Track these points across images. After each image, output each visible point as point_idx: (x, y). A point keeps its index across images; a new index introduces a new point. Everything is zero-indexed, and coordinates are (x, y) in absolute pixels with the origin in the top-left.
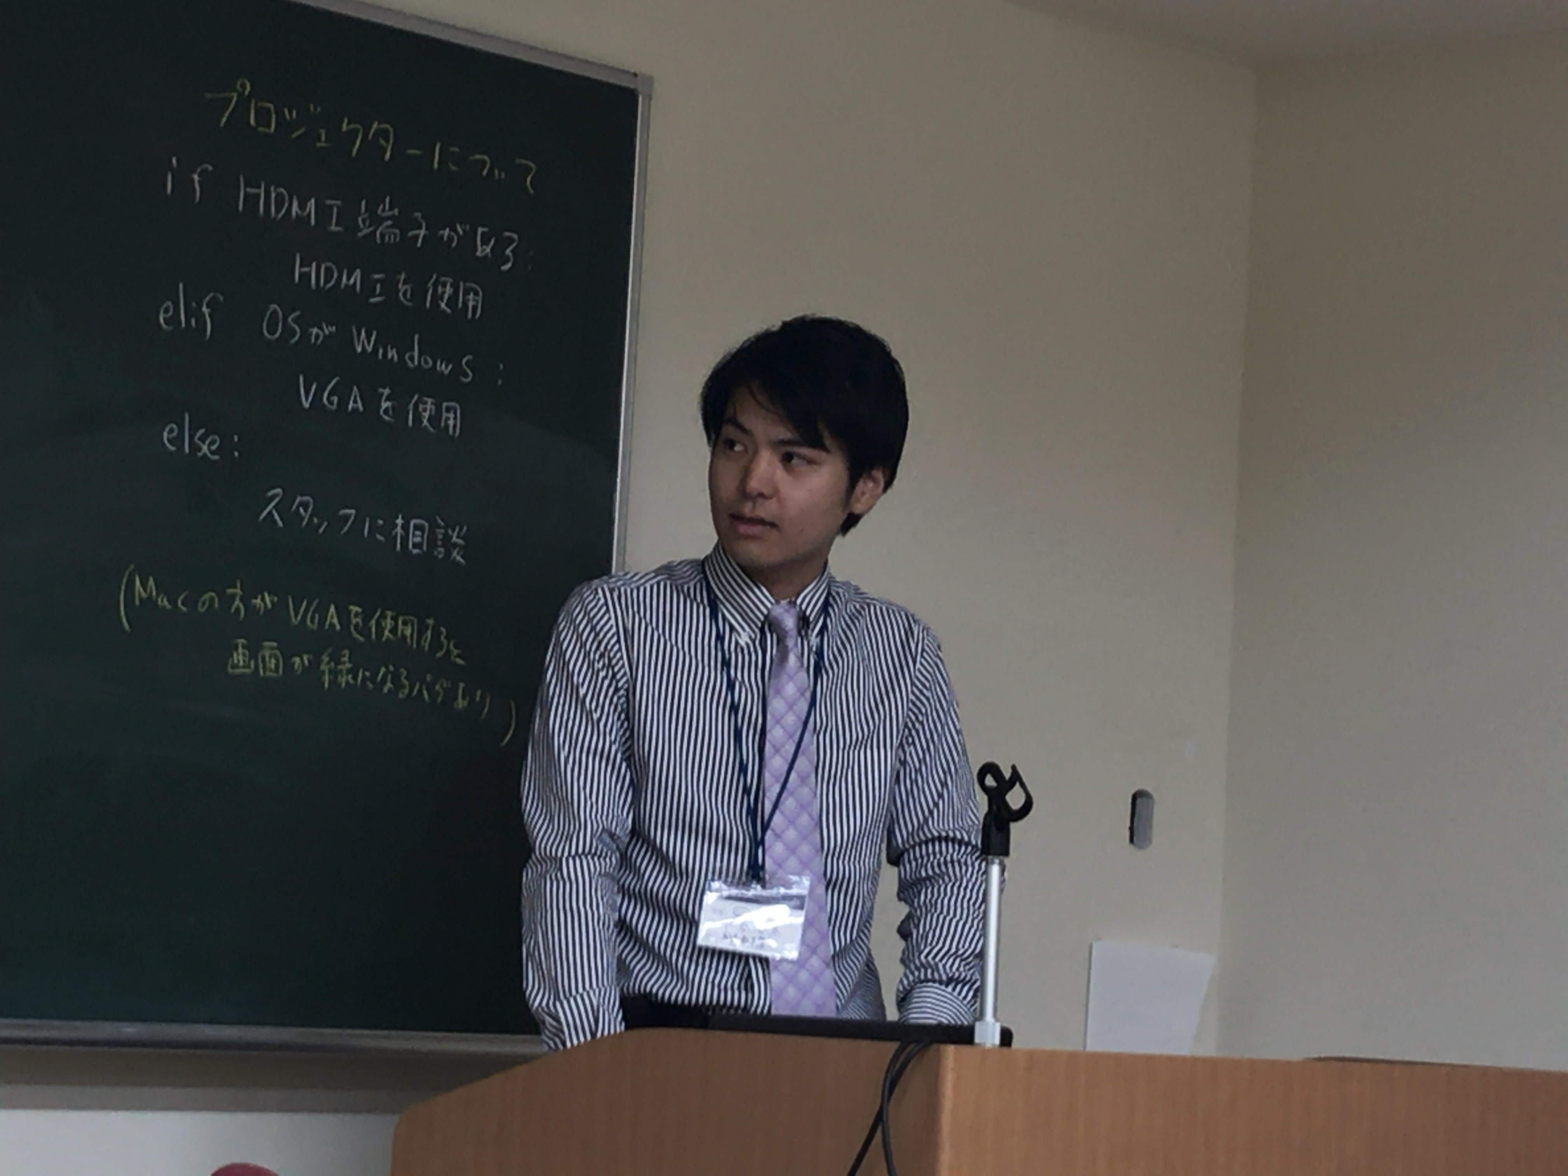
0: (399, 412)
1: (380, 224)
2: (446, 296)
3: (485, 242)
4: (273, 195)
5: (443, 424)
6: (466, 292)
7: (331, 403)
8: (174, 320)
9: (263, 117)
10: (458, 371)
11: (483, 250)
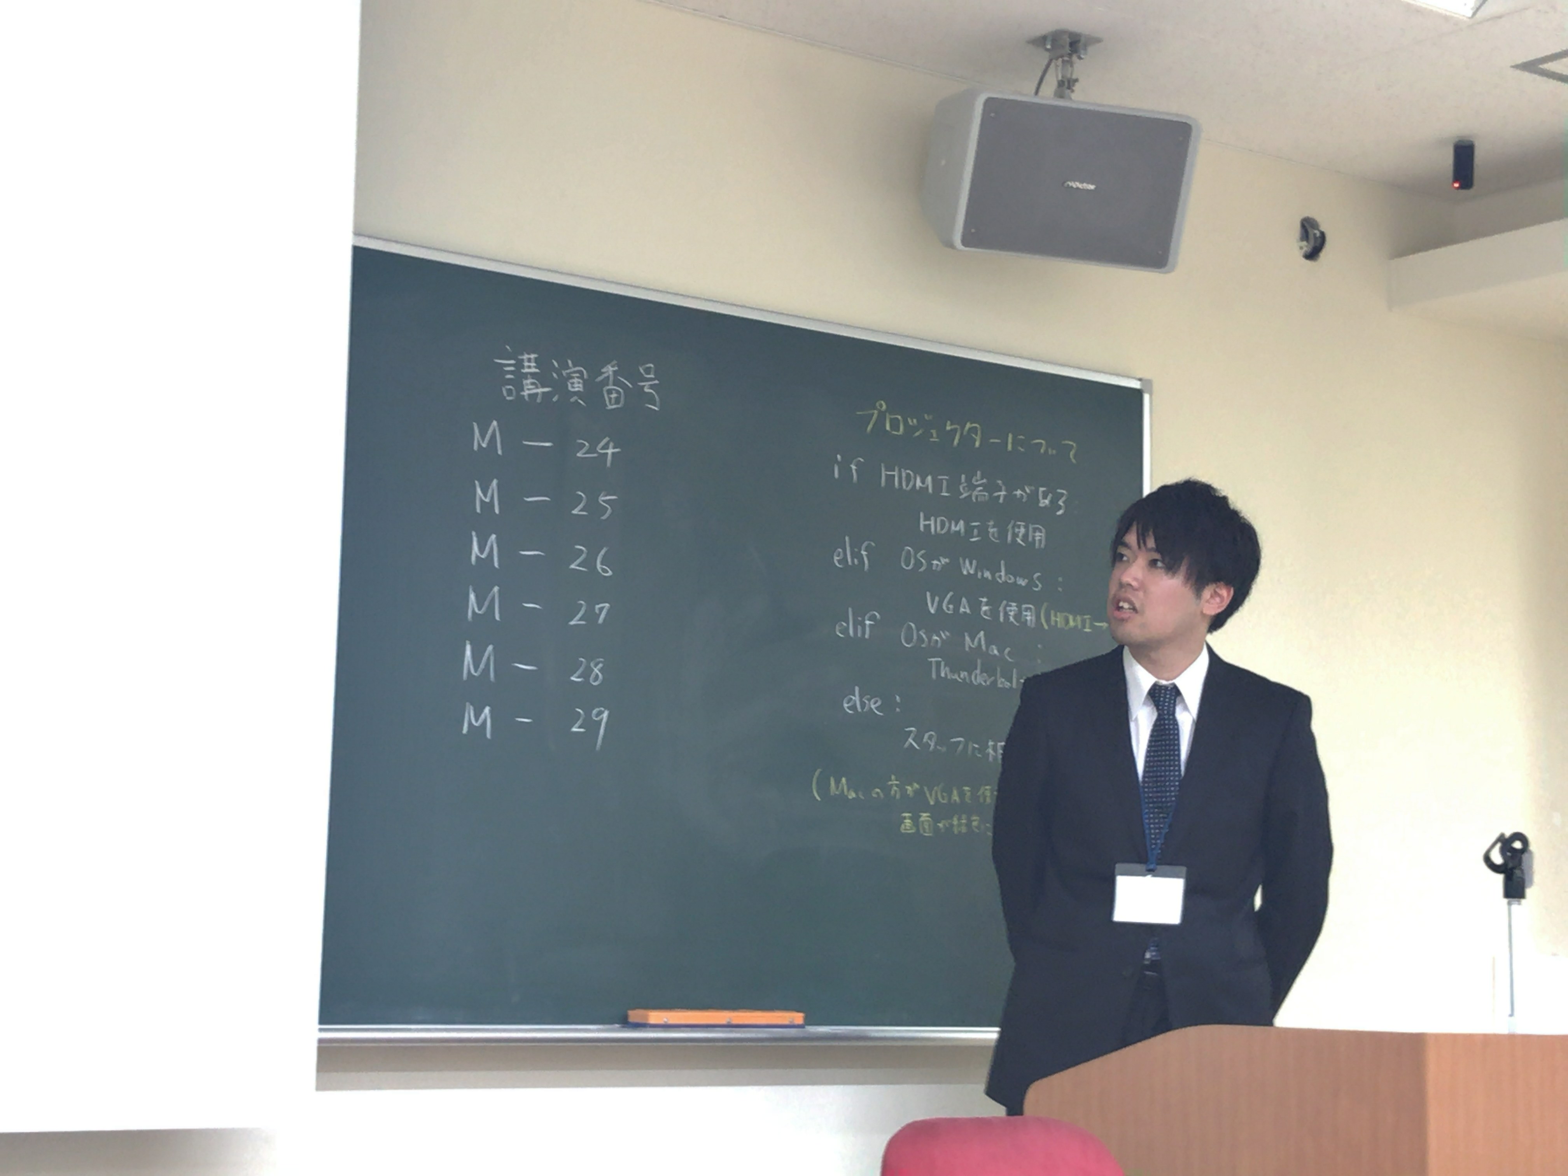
0: (994, 613)
1: (974, 490)
2: (1020, 535)
3: (1045, 497)
4: (904, 475)
5: (1023, 619)
6: (1034, 532)
7: (948, 609)
8: (844, 560)
9: (895, 425)
10: (1031, 584)
11: (1045, 502)
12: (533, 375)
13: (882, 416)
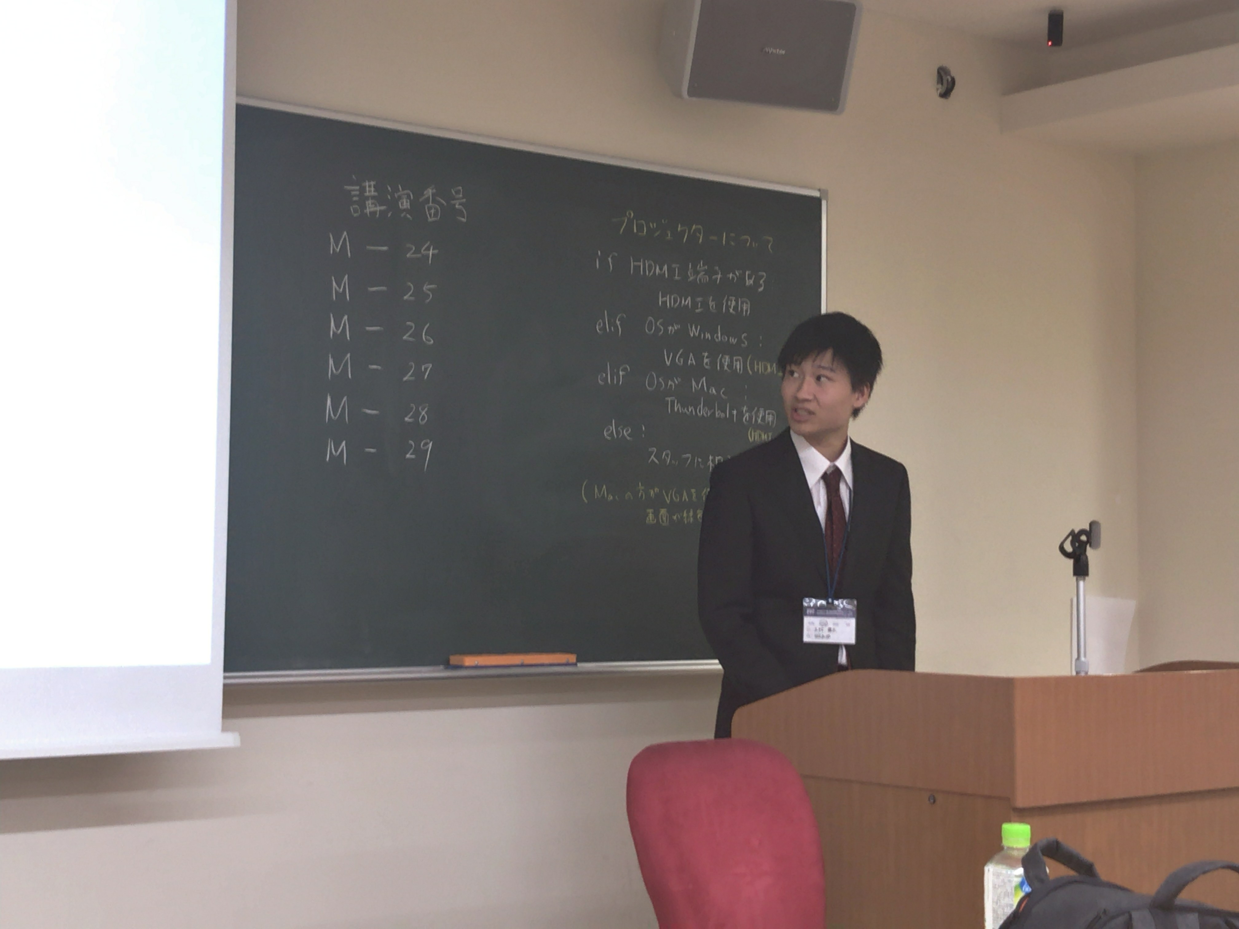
1: (699, 274)
2: (732, 306)
3: (750, 278)
4: (647, 263)
5: (734, 367)
6: (742, 303)
7: (680, 362)
8: (603, 328)
9: (640, 228)
10: (740, 341)
11: (749, 282)
12: (373, 197)
13: (630, 222)
